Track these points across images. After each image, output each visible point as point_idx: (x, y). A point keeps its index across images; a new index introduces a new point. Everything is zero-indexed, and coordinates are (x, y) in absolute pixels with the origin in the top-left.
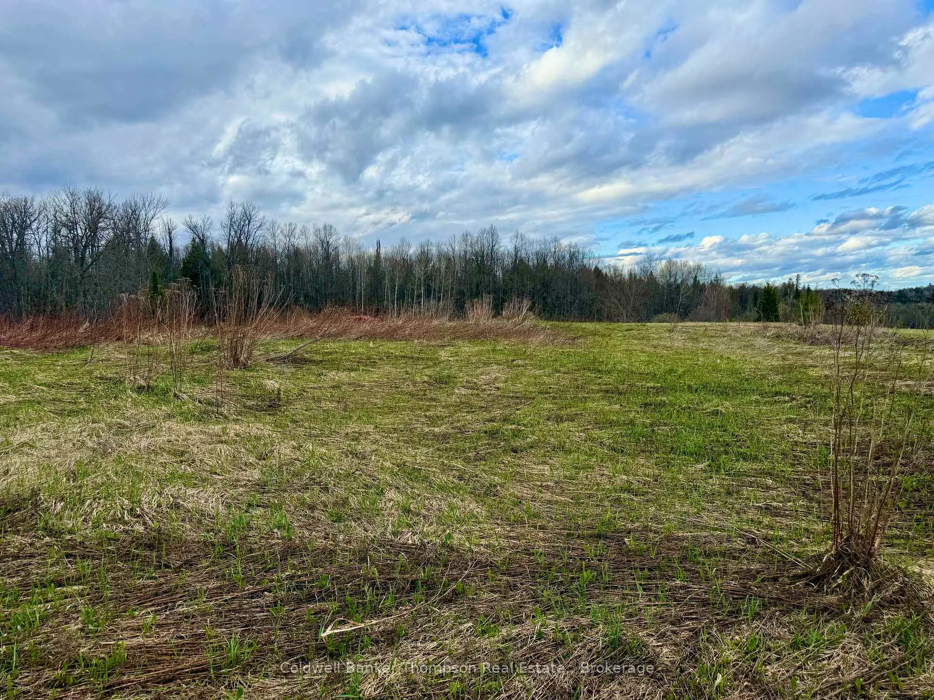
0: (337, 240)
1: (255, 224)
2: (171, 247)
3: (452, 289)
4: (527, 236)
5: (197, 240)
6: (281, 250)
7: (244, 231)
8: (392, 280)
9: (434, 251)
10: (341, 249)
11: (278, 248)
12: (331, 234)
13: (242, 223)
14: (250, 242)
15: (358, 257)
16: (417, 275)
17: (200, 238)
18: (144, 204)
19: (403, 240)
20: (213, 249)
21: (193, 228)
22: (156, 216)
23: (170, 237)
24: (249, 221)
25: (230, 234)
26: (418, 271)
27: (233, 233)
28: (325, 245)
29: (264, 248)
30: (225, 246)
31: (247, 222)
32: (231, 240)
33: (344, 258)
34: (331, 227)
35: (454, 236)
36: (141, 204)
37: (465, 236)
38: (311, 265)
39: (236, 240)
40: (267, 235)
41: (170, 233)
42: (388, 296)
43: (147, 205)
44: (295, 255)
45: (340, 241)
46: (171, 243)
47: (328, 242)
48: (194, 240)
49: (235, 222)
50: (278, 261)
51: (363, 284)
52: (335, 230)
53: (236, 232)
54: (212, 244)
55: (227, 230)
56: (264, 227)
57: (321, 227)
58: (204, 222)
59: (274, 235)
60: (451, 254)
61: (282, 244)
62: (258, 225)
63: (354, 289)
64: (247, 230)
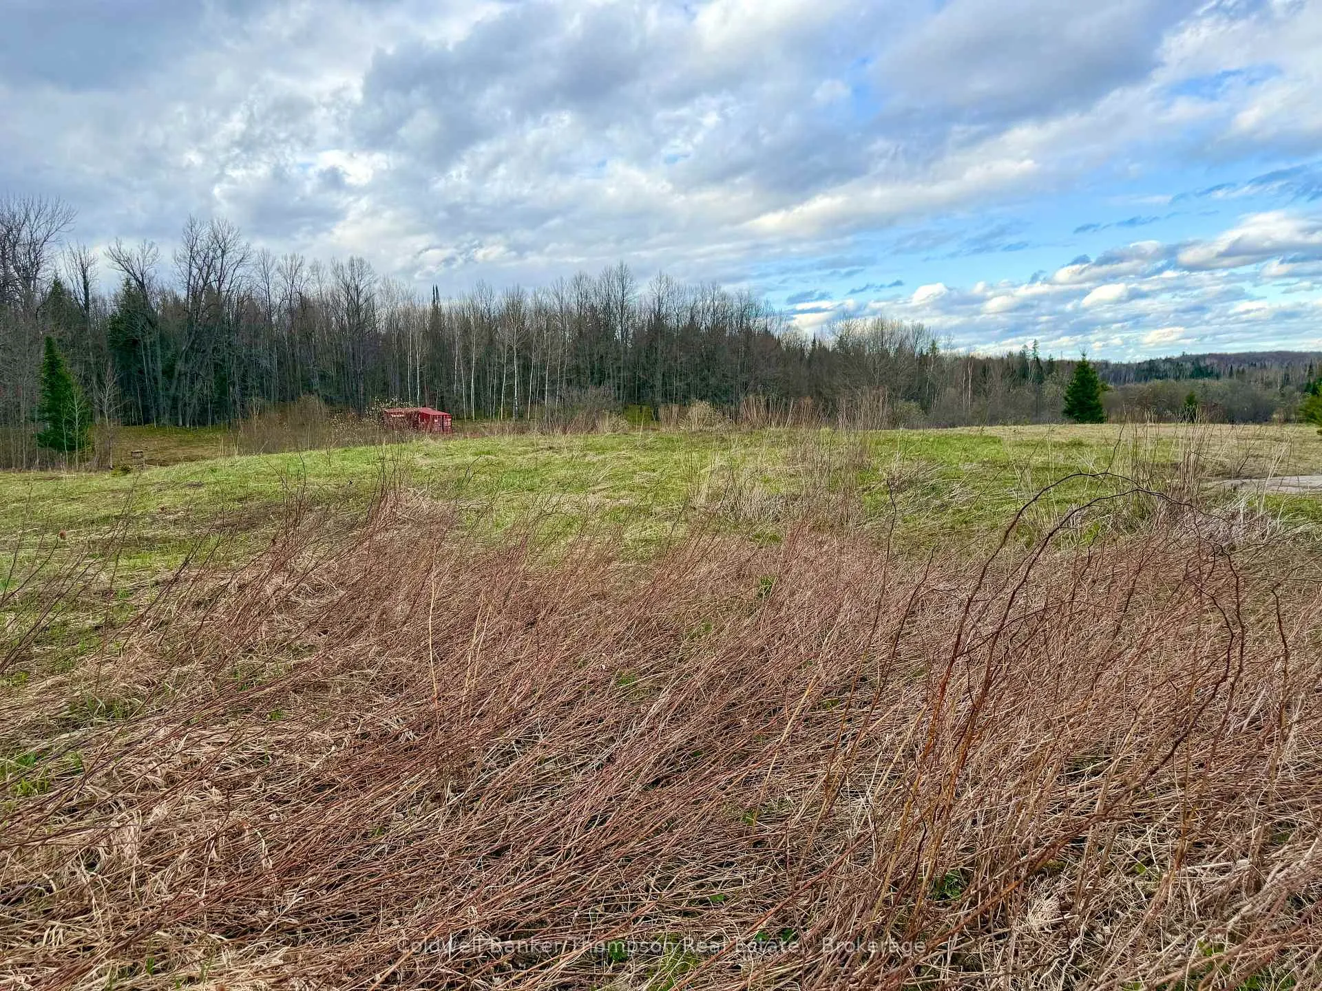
0: (371, 286)
1: (233, 256)
2: (87, 295)
3: (562, 363)
4: (675, 280)
5: (133, 282)
6: (278, 301)
7: (214, 268)
8: (466, 349)
9: (529, 303)
10: (378, 300)
11: (273, 298)
12: (361, 274)
13: (211, 254)
14: (225, 287)
15: (407, 314)
16: (507, 342)
17: (137, 280)
18: (27, 216)
19: (481, 286)
20: (164, 300)
21: (123, 262)
22: (50, 239)
23: (84, 277)
24: (224, 252)
25: (190, 273)
26: (506, 335)
27: (195, 271)
28: (352, 292)
29: (250, 298)
30: (182, 294)
31: (219, 252)
32: (192, 282)
33: (382, 314)
34: (361, 261)
35: (562, 279)
36: (23, 216)
37: (578, 281)
38: (329, 324)
39: (201, 282)
40: (253, 274)
41: (84, 272)
42: (459, 376)
43: (32, 217)
44: (303, 309)
45: (377, 286)
46: (86, 288)
47: (357, 287)
48: (128, 283)
49: (198, 252)
50: (275, 318)
51: (417, 354)
52: (369, 266)
53: (201, 270)
54: (162, 292)
55: (185, 266)
56: (249, 261)
57: (345, 262)
58: (143, 251)
59: (267, 275)
60: (557, 308)
61: (280, 291)
62: (239, 258)
63: (403, 365)
64: (219, 266)
